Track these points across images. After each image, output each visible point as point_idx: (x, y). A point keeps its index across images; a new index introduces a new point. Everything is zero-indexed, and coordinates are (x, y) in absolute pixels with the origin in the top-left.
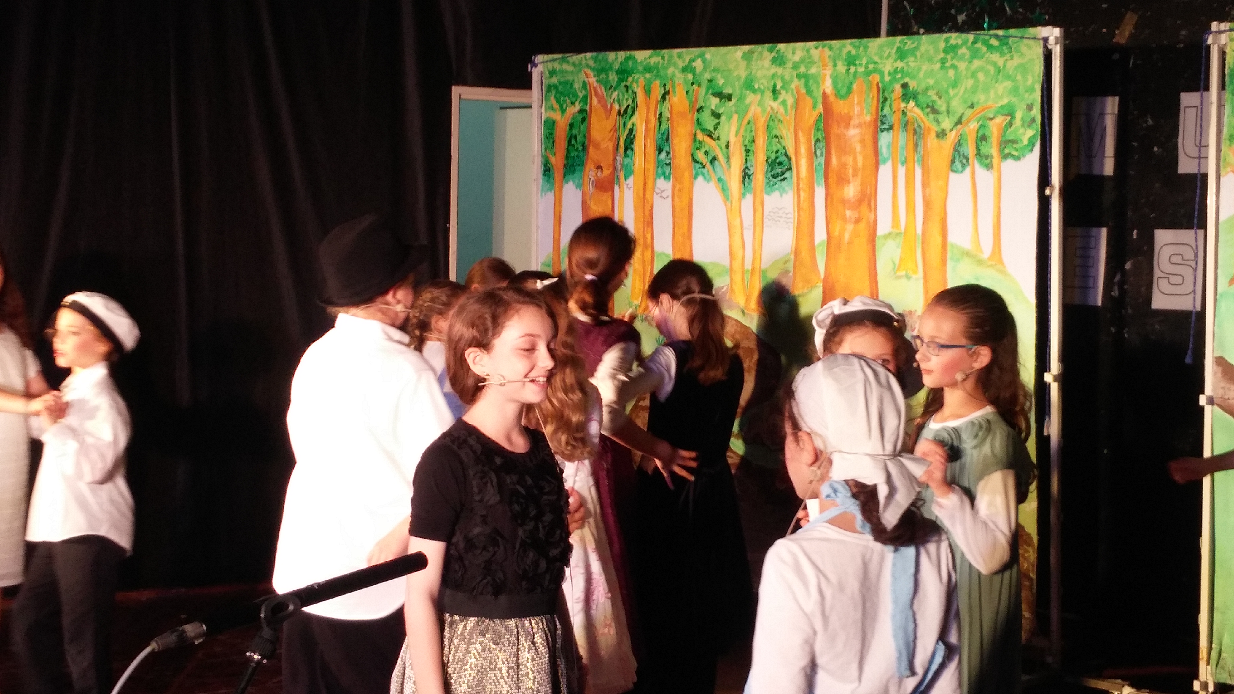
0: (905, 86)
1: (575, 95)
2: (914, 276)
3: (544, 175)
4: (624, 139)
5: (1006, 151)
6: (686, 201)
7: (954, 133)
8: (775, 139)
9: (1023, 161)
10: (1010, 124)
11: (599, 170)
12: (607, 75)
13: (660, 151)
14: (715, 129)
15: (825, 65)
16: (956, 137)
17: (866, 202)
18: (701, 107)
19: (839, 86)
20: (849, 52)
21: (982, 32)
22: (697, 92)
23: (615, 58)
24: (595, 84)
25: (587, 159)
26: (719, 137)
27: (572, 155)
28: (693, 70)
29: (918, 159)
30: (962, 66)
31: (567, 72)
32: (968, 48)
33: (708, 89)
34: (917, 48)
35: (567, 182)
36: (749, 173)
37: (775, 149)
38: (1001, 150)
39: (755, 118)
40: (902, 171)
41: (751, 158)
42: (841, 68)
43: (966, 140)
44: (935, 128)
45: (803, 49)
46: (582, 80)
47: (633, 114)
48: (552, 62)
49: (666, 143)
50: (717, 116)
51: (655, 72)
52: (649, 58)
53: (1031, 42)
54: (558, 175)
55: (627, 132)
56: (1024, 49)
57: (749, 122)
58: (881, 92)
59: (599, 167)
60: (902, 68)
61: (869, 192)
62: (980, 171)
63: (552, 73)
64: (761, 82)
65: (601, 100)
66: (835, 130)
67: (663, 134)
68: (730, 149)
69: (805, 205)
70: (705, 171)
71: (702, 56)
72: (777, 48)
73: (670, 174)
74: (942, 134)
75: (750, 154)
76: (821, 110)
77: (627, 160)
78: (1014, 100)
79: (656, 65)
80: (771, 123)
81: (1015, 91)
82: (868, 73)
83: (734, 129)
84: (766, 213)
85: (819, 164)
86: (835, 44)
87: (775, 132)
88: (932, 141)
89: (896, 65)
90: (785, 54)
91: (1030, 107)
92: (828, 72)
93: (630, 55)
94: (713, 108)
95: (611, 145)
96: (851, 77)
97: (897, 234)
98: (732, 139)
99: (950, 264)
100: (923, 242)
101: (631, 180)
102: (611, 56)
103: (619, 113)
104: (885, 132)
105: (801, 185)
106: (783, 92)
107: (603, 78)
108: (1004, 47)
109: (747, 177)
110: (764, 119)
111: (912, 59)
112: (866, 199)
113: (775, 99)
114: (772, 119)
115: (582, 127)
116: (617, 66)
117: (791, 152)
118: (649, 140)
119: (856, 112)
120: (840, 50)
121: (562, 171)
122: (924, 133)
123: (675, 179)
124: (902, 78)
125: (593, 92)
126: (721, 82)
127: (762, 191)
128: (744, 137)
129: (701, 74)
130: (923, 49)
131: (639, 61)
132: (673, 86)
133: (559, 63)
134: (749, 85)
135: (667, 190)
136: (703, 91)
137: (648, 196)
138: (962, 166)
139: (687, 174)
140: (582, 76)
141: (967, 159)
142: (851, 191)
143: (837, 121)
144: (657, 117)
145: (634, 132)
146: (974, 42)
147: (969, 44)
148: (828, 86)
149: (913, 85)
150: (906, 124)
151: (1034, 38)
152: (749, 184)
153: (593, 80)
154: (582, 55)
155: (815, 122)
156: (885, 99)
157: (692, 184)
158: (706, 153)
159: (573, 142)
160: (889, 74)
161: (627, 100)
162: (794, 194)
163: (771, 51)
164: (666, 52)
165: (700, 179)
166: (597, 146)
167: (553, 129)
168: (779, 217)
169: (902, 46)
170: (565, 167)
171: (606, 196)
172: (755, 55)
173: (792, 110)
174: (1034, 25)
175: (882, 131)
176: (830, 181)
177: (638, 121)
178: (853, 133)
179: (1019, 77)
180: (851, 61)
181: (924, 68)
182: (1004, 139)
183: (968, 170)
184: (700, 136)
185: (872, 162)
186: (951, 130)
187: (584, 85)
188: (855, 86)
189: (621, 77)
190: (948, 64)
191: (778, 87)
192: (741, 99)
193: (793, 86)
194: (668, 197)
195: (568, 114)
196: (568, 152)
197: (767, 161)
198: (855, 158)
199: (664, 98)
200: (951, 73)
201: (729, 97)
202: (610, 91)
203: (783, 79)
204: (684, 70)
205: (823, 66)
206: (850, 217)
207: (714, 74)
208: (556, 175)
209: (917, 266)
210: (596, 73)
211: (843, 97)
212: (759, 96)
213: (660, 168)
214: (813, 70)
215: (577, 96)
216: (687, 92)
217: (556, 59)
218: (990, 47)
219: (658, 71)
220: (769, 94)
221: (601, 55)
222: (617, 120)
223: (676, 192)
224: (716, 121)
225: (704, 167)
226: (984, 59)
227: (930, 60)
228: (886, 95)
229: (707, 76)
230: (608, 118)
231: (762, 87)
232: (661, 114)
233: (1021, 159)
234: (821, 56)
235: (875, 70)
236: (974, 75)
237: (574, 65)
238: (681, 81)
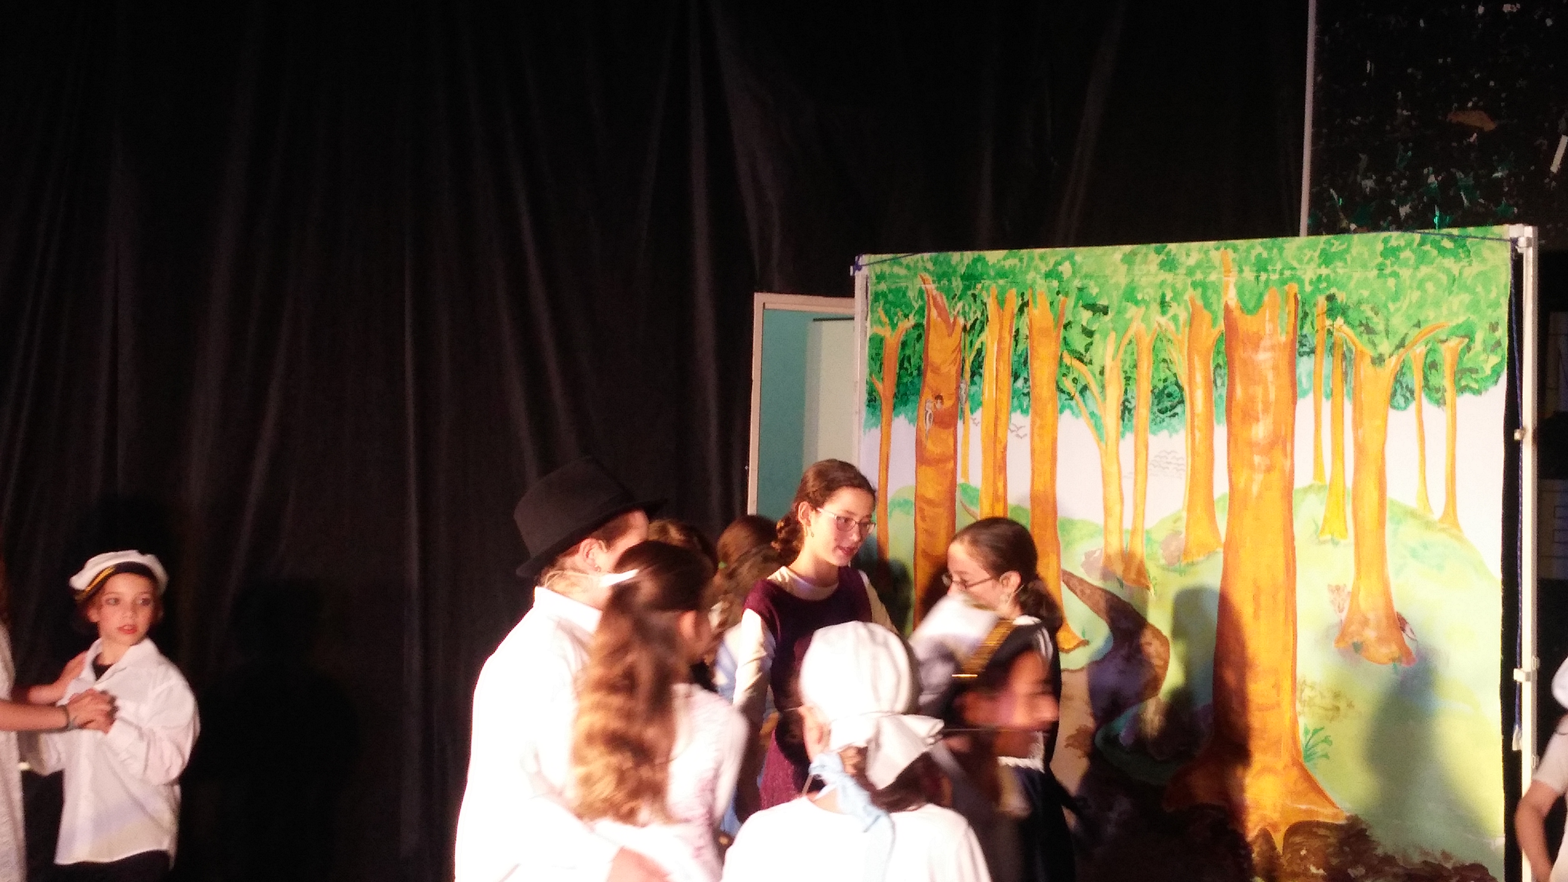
0: (1331, 298)
1: (909, 306)
2: (1342, 541)
3: (868, 406)
4: (971, 361)
5: (1463, 383)
6: (1048, 441)
7: (1394, 359)
8: (1162, 363)
9: (1485, 396)
10: (1469, 348)
11: (939, 401)
12: (949, 281)
13: (1016, 377)
14: (1087, 350)
15: (1228, 271)
16: (1396, 365)
17: (1281, 446)
18: (1069, 323)
19: (1247, 297)
20: (1260, 254)
21: (1432, 231)
22: (1064, 304)
23: (962, 259)
24: (935, 292)
25: (924, 386)
26: (1091, 361)
27: (905, 380)
28: (1059, 277)
29: (1348, 391)
30: (1405, 273)
31: (898, 277)
32: (1413, 251)
33: (1077, 300)
34: (1347, 250)
35: (897, 416)
36: (1129, 406)
37: (1163, 377)
38: (1456, 381)
39: (1138, 338)
40: (1326, 406)
41: (1133, 387)
42: (1249, 274)
43: (1410, 368)
44: (1370, 352)
45: (1200, 251)
46: (918, 286)
47: (982, 330)
48: (880, 264)
49: (1023, 368)
50: (1089, 333)
51: (1011, 276)
52: (1004, 259)
53: (1495, 244)
54: (886, 407)
55: (974, 353)
56: (1486, 253)
57: (1131, 342)
58: (1300, 304)
59: (938, 397)
60: (1328, 276)
61: (1283, 433)
62: (1429, 409)
63: (880, 278)
64: (1145, 291)
65: (941, 311)
66: (1240, 354)
67: (1020, 356)
68: (1105, 377)
69: (1201, 448)
70: (1073, 403)
71: (1070, 258)
72: (1166, 250)
73: (1028, 406)
74: (1379, 360)
75: (1131, 382)
76: (1223, 328)
77: (974, 389)
78: (1473, 318)
79: (1012, 270)
80: (1159, 343)
81: (1474, 306)
82: (1284, 282)
83: (1110, 350)
84: (1151, 457)
85: (1220, 396)
86: (1242, 245)
87: (1163, 355)
88: (1366, 368)
89: (1319, 272)
90: (1177, 257)
91: (1494, 327)
92: (1232, 279)
93: (979, 256)
94: (1085, 324)
95: (953, 370)
96: (1262, 285)
97: (1321, 488)
98: (1109, 363)
99: (1389, 527)
100: (1355, 498)
101: (978, 414)
102: (955, 257)
103: (964, 328)
104: (1305, 358)
105: (1196, 423)
106: (1174, 305)
107: (944, 284)
108: (1460, 250)
109: (1127, 412)
110: (1148, 339)
111: (1340, 264)
112: (1280, 442)
113: (1164, 313)
114: (1160, 338)
115: (918, 346)
116: (962, 270)
117: (1183, 381)
118: (1002, 363)
119: (1267, 332)
120: (1248, 251)
121: (892, 401)
122: (1355, 359)
123: (1035, 413)
124: (1328, 288)
125: (931, 302)
126: (1094, 291)
127: (1146, 430)
128: (1124, 361)
129: (1068, 281)
130: (1354, 251)
131: (990, 264)
132: (1033, 295)
133: (890, 265)
134: (1130, 295)
135: (1024, 427)
136: (1071, 302)
137: (1000, 435)
138: (1405, 402)
139: (1050, 407)
140: (918, 284)
141: (1412, 393)
142: (1260, 431)
143: (1243, 342)
144: (1014, 334)
145: (983, 353)
146: (1422, 243)
147: (1415, 245)
148: (1232, 297)
149: (1341, 297)
150: (1332, 348)
151: (1500, 239)
152: (1129, 421)
153: (932, 287)
154: (919, 256)
155: (1215, 343)
156: (1306, 315)
157: (1056, 420)
158: (1075, 380)
159: (906, 365)
160: (1311, 282)
161: (975, 312)
162: (1187, 435)
163: (1158, 252)
164: (1024, 252)
165: (1067, 412)
166: (936, 371)
167: (881, 348)
168: (1167, 463)
169: (1328, 248)
170: (895, 396)
171: (946, 434)
172: (1139, 258)
173: (1184, 326)
174: (1500, 222)
175: (1301, 355)
176: (1234, 418)
177: (989, 339)
178: (1264, 357)
179: (1479, 289)
180: (1261, 266)
181: (1357, 276)
182: (1460, 368)
183: (1413, 406)
184: (1068, 360)
185: (1288, 393)
186: (1391, 355)
187: (921, 292)
188: (1266, 298)
189: (967, 283)
190: (1388, 271)
191: (1168, 299)
192: (1120, 312)
193: (1186, 297)
194: (1026, 435)
195: (900, 330)
196: (899, 377)
197: (1152, 392)
198: (1266, 390)
199: (1021, 310)
200: (1391, 282)
201: (1105, 311)
202: (954, 301)
203: (1174, 289)
204: (1048, 275)
205: (1225, 272)
206: (1259, 464)
207: (1085, 282)
208: (884, 406)
209: (1346, 530)
210: (935, 279)
211: (1249, 312)
212: (1143, 309)
213: (1015, 399)
214: (1213, 277)
215: (913, 307)
216: (1051, 304)
217: (886, 260)
218: (1442, 250)
219: (1014, 275)
220: (1155, 307)
221: (942, 256)
222: (963, 337)
223: (1036, 430)
224: (1089, 340)
225: (1072, 398)
226: (1435, 265)
227: (1364, 266)
228: (1307, 309)
229: (1077, 283)
230: (950, 335)
231: (1147, 298)
232: (1017, 331)
233: (1483, 393)
234: (1224, 261)
235: (1293, 278)
236: (1421, 286)
237: (908, 267)
238: (1044, 289)
